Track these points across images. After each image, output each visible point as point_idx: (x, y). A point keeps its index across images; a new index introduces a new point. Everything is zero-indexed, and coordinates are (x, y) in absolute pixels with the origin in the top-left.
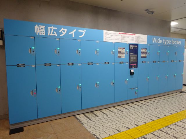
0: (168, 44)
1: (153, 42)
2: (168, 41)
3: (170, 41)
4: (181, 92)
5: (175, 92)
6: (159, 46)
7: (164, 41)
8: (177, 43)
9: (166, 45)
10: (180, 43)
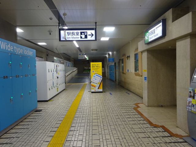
0: (20, 53)
1: (2, 48)
2: (19, 50)
3: (22, 49)
4: (37, 111)
5: (31, 113)
6: (10, 54)
7: (16, 48)
8: (29, 53)
9: (18, 55)
10: (31, 54)
